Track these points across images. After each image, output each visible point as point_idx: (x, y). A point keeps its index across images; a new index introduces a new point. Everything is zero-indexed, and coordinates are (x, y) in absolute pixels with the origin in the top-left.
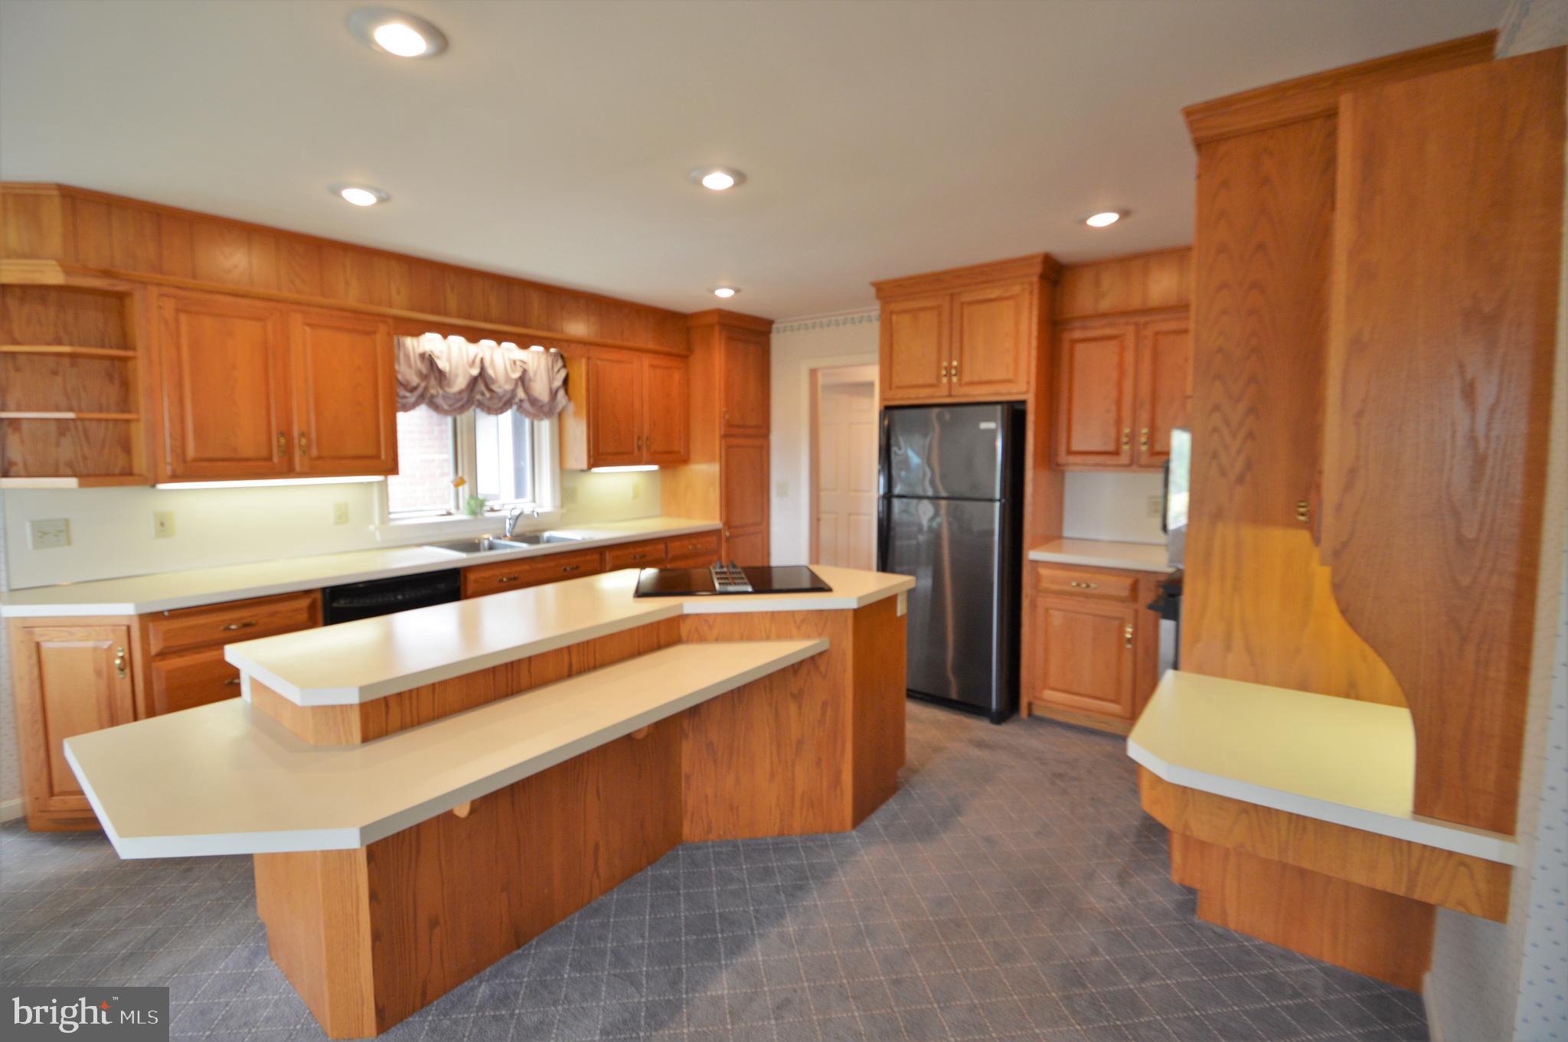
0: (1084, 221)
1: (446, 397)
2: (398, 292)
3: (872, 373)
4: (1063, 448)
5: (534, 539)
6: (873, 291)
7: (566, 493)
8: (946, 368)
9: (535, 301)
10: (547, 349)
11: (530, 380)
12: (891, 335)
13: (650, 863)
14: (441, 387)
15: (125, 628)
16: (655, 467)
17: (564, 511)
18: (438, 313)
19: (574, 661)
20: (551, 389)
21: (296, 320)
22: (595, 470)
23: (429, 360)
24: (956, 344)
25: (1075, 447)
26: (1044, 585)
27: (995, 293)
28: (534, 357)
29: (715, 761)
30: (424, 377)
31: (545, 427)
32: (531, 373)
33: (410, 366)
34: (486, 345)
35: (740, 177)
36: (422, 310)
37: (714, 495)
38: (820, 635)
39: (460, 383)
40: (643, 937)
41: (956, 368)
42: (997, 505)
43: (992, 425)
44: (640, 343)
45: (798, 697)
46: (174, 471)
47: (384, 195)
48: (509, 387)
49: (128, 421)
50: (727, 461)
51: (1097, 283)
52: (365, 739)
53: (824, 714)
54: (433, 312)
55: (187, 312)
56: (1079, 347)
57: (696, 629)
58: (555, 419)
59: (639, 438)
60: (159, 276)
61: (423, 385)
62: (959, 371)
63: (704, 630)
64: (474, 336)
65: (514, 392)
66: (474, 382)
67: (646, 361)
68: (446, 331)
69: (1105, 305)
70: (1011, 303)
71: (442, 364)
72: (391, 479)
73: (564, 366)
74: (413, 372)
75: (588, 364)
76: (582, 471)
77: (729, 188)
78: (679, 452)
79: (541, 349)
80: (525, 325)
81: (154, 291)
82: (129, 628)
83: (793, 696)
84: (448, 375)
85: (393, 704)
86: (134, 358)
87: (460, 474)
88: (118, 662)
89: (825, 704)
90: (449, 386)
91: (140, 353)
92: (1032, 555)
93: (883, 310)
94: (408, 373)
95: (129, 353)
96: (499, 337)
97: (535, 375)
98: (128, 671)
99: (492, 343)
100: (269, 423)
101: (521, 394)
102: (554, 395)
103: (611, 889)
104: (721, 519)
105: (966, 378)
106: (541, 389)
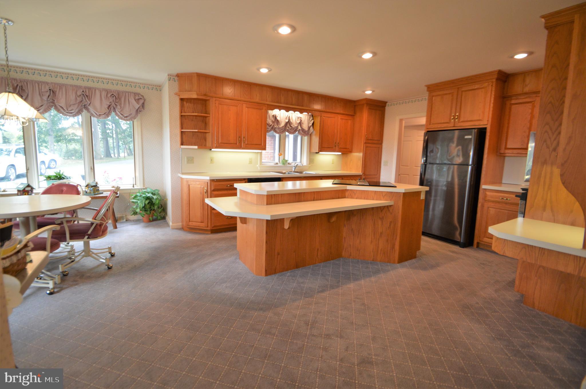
0: (512, 57)
1: (279, 128)
2: (269, 97)
3: (423, 121)
4: (503, 147)
5: (301, 173)
6: (426, 88)
7: (311, 161)
8: (453, 116)
9: (306, 97)
10: (308, 114)
11: (303, 124)
12: (432, 105)
13: (332, 260)
14: (278, 125)
15: (207, 183)
16: (340, 153)
17: (310, 165)
18: (279, 103)
19: (315, 197)
20: (308, 126)
21: (244, 105)
22: (320, 153)
23: (275, 117)
24: (458, 107)
25: (508, 146)
26: (488, 198)
27: (477, 86)
28: (304, 116)
29: (354, 235)
30: (273, 122)
31: (306, 138)
32: (303, 121)
33: (270, 119)
34: (291, 112)
35: (375, 54)
36: (275, 102)
37: (360, 164)
38: (391, 200)
39: (283, 124)
40: (330, 272)
41: (457, 116)
42: (470, 167)
43: (470, 137)
44: (338, 111)
45: (382, 219)
46: (216, 146)
47: (270, 69)
48: (296, 126)
49: (206, 133)
50: (366, 153)
51: (524, 81)
52: (267, 204)
53: (390, 225)
54: (277, 103)
55: (221, 104)
56: (513, 106)
57: (350, 194)
58: (309, 136)
59: (335, 143)
60: (215, 95)
61: (273, 124)
62: (459, 117)
63: (353, 195)
64: (287, 110)
65: (297, 127)
66: (287, 123)
67: (340, 117)
68: (280, 108)
69: (527, 89)
70: (483, 90)
71: (278, 118)
72: (263, 151)
73: (313, 119)
74: (271, 120)
75: (321, 118)
76: (317, 153)
77: (371, 58)
78: (349, 148)
79: (306, 114)
80: (302, 106)
81: (214, 99)
82: (208, 183)
83: (380, 218)
84: (280, 121)
85: (273, 196)
86: (209, 116)
87: (281, 152)
88: (205, 191)
89: (391, 222)
90: (280, 125)
91: (211, 115)
92: (483, 187)
93: (429, 96)
94: (269, 121)
95: (209, 115)
96: (295, 110)
97: (304, 122)
98: (207, 193)
99: (292, 112)
100: (237, 134)
101: (300, 128)
102: (309, 128)
103: (321, 262)
104: (362, 172)
105: (462, 120)
106: (305, 127)
